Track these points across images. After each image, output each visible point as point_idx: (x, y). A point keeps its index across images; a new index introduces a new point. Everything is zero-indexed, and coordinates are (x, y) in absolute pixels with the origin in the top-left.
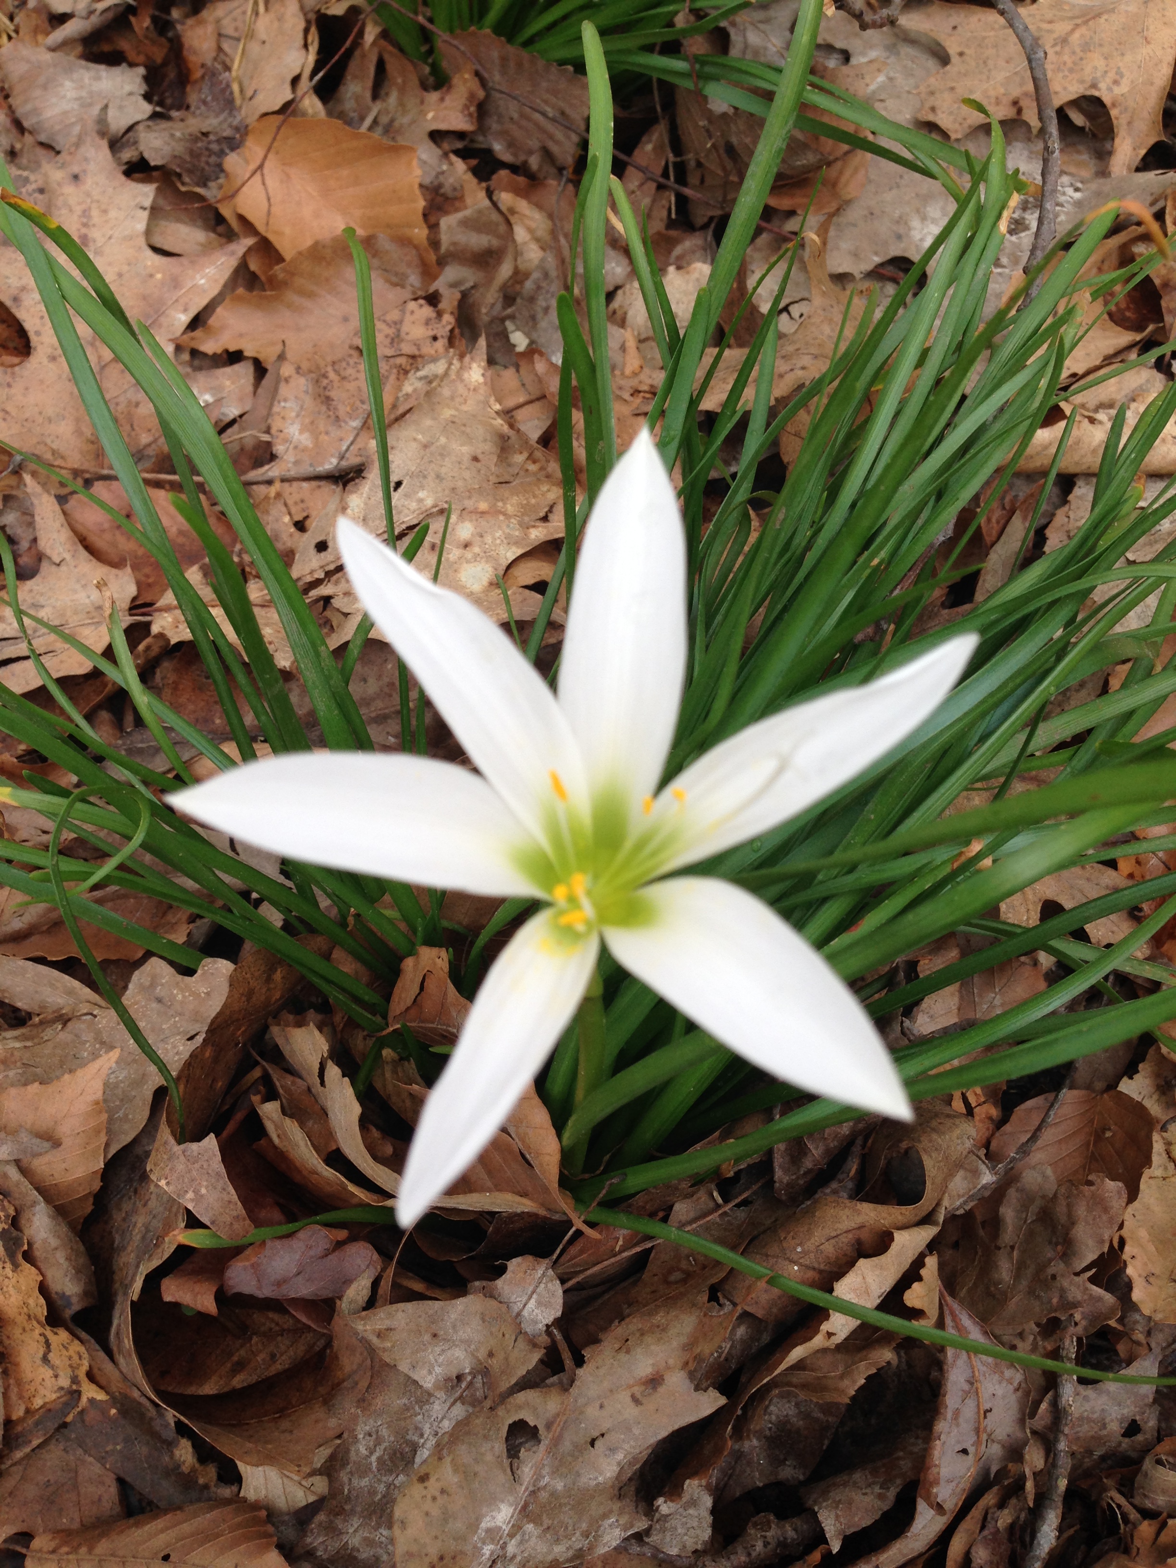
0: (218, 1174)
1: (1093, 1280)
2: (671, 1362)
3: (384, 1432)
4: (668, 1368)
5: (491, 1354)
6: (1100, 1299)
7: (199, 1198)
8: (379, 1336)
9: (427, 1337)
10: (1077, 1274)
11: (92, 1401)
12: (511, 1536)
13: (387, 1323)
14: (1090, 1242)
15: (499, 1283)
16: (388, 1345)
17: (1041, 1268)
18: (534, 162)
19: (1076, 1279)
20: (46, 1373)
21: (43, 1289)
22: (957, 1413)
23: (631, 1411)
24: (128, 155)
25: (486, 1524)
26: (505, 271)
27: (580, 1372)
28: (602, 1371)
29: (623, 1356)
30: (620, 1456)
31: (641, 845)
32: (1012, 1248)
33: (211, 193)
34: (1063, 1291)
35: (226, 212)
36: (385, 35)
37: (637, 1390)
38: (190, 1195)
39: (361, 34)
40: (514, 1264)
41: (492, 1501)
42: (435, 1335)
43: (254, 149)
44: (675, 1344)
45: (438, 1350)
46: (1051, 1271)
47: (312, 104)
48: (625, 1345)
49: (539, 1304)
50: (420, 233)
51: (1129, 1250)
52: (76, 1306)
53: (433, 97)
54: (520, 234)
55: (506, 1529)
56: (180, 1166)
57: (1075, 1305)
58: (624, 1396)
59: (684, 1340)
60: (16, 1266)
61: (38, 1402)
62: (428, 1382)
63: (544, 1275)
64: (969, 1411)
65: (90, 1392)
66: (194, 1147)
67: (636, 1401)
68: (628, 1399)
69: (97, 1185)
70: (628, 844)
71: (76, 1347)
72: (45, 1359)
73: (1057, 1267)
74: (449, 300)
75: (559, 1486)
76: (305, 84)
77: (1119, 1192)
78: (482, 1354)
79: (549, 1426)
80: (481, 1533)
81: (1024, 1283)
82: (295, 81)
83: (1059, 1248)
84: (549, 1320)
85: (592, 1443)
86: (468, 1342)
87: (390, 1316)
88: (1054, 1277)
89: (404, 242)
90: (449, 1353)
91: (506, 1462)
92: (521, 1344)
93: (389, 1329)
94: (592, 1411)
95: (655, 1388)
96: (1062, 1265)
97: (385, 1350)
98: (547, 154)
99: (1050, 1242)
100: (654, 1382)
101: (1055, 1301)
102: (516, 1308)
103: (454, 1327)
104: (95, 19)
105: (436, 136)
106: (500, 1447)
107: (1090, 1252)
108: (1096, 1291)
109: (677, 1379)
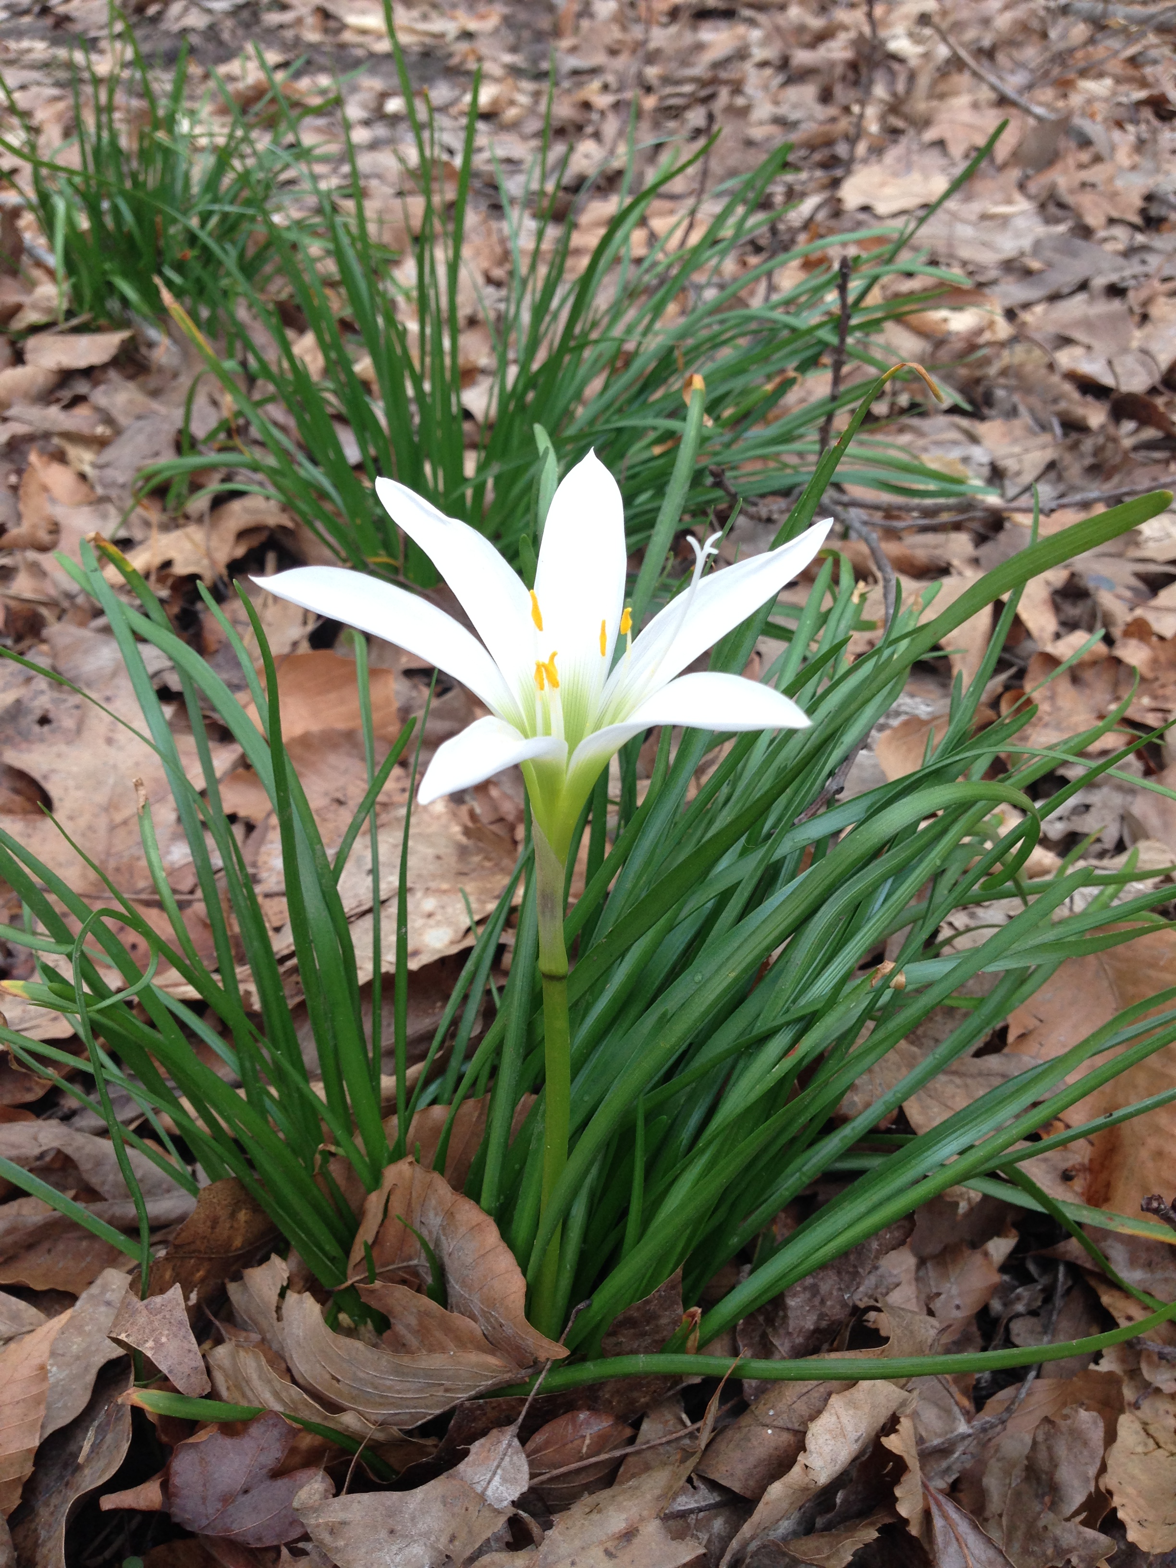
0: (180, 1323)
1: (1085, 1523)
2: (645, 1513)
4: (642, 1519)
5: (453, 1539)
6: (1094, 1541)
7: (159, 1346)
8: (332, 1532)
9: (383, 1534)
10: (1068, 1519)
13: (341, 1516)
14: (1076, 1483)
15: (461, 1466)
16: (341, 1543)
17: (1031, 1524)
19: (1068, 1524)
23: (605, 1565)
27: (549, 1533)
28: (572, 1532)
29: (595, 1516)
32: (1000, 1516)
34: (1056, 1539)
37: (609, 1545)
38: (150, 1344)
40: (475, 1447)
42: (392, 1532)
44: (649, 1496)
45: (394, 1548)
46: (1041, 1524)
48: (596, 1508)
49: (504, 1480)
51: (1116, 1501)
56: (142, 1319)
57: (1070, 1551)
58: (598, 1553)
59: (657, 1492)
63: (509, 1445)
66: (158, 1300)
67: (609, 1554)
68: (601, 1554)
73: (1047, 1518)
77: (1095, 1423)
78: (442, 1543)
81: (1017, 1546)
83: (1047, 1499)
84: (515, 1495)
86: (426, 1535)
87: (345, 1508)
88: (1045, 1528)
90: (406, 1551)
92: (486, 1513)
93: (343, 1523)
95: (629, 1541)
96: (1051, 1515)
97: (337, 1550)
99: (1037, 1496)
100: (629, 1535)
101: (1050, 1551)
102: (479, 1489)
103: (413, 1519)
107: (1077, 1497)
108: (1090, 1533)
109: (652, 1529)
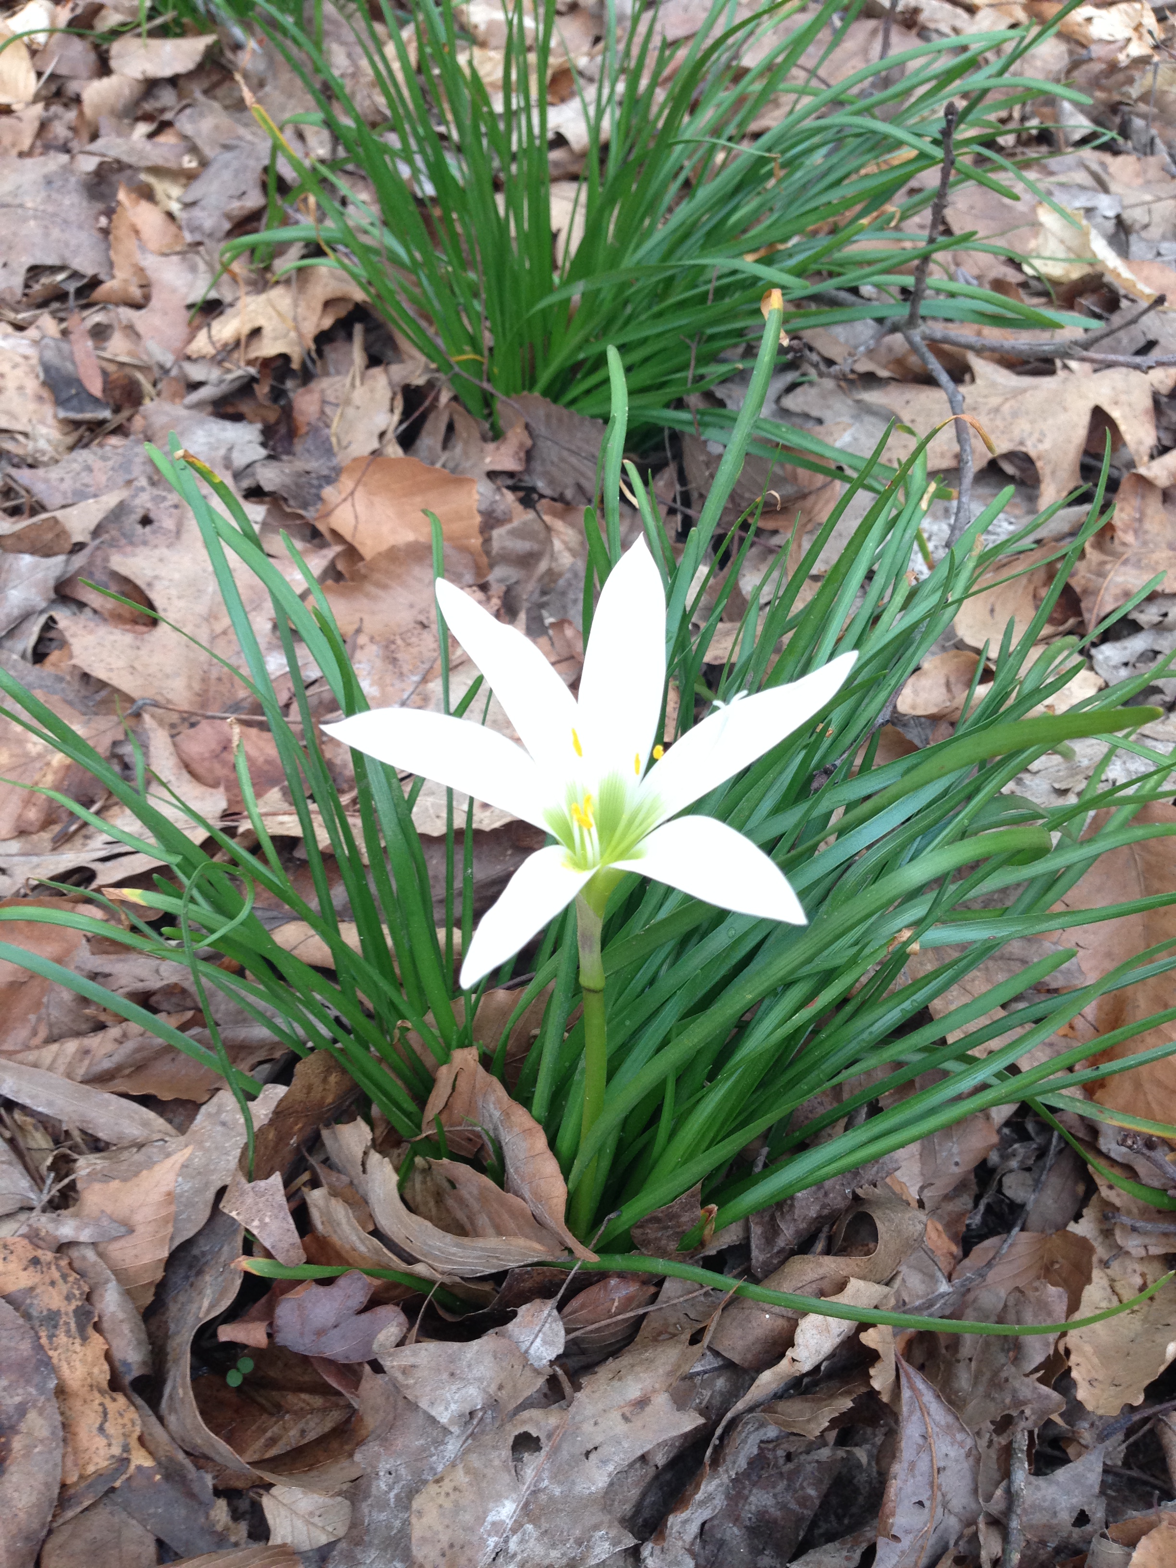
0: (280, 1206)
2: (657, 1386)
3: (403, 1471)
4: (654, 1391)
5: (501, 1387)
6: (1047, 1397)
7: (263, 1226)
8: (404, 1372)
9: (445, 1376)
10: (1027, 1375)
11: (139, 1468)
12: (514, 1531)
13: (411, 1361)
14: (1038, 1345)
15: (510, 1326)
16: (412, 1381)
17: (996, 1373)
18: (569, 494)
19: (1026, 1380)
20: (100, 1442)
21: (108, 1356)
22: (912, 1465)
23: (621, 1428)
24: (246, 483)
25: (491, 1518)
26: (543, 566)
27: (578, 1395)
28: (597, 1395)
29: (616, 1383)
30: (611, 1468)
32: (970, 1360)
33: (310, 514)
34: (1014, 1391)
35: (322, 527)
36: (455, 398)
37: (626, 1410)
38: (256, 1223)
39: (436, 399)
40: (522, 1310)
41: (498, 1498)
42: (452, 1374)
43: (347, 483)
44: (661, 1371)
45: (454, 1388)
46: (1003, 1375)
47: (394, 450)
48: (617, 1375)
49: (545, 1342)
50: (476, 542)
51: (1074, 1359)
52: (136, 1373)
53: (491, 446)
54: (557, 545)
55: (509, 1523)
56: (249, 1200)
58: (616, 1416)
59: (668, 1368)
60: (84, 1339)
61: (91, 1469)
63: (549, 1315)
64: (923, 1465)
65: (141, 1459)
66: (262, 1184)
67: (626, 1419)
68: (619, 1418)
69: (159, 1275)
71: (132, 1414)
72: (101, 1429)
73: (1009, 1371)
74: (497, 589)
75: (557, 1491)
76: (390, 435)
77: (1060, 1297)
78: (493, 1389)
79: (549, 1436)
80: (487, 1525)
82: (382, 435)
83: (1011, 1354)
84: (553, 1356)
85: (587, 1454)
86: (480, 1380)
87: (415, 1354)
88: (1007, 1380)
89: (464, 549)
90: (463, 1391)
91: (511, 1464)
92: (528, 1372)
93: (413, 1366)
94: (588, 1427)
95: (642, 1408)
97: (407, 1387)
98: (580, 488)
99: (1003, 1350)
100: (642, 1403)
101: (1008, 1401)
102: (523, 1348)
103: (469, 1366)
104: (224, 388)
105: (492, 475)
106: (506, 1452)
107: (1037, 1356)
108: (1044, 1389)
109: (661, 1400)
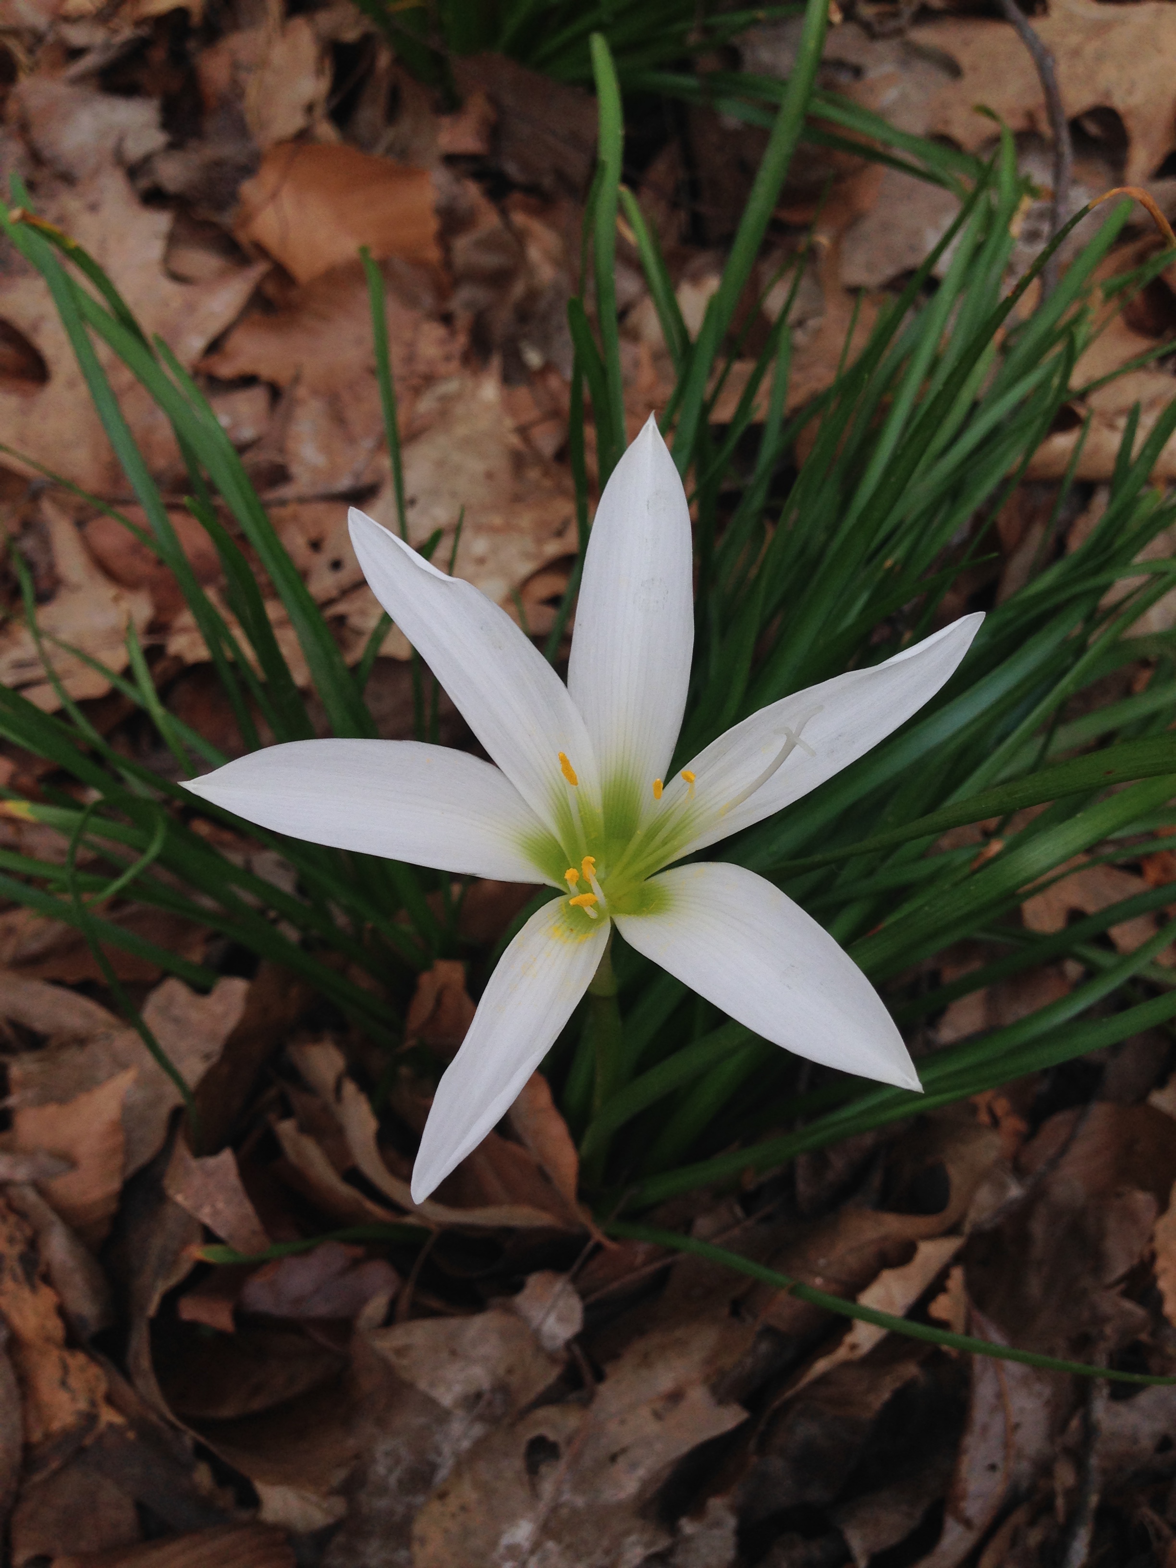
0: (235, 1187)
2: (692, 1376)
4: (690, 1382)
5: (510, 1370)
6: (1131, 1313)
8: (397, 1353)
9: (445, 1355)
10: (1107, 1288)
11: (111, 1426)
12: (532, 1552)
13: (405, 1341)
14: (1121, 1256)
15: (518, 1298)
16: (407, 1362)
17: (1071, 1283)
19: (1107, 1293)
20: (63, 1397)
21: (61, 1311)
22: (985, 1429)
23: (652, 1427)
24: (144, 183)
25: (506, 1540)
26: (518, 289)
27: (600, 1387)
28: (623, 1386)
29: (644, 1371)
30: (641, 1472)
31: (651, 834)
32: (1042, 1263)
33: (227, 219)
34: (1094, 1305)
35: (242, 237)
36: (398, 60)
37: (658, 1405)
40: (534, 1281)
41: (512, 1518)
42: (453, 1353)
43: (269, 176)
44: (696, 1358)
45: (456, 1367)
46: (1081, 1285)
49: (559, 1318)
50: (433, 254)
51: (1161, 1264)
52: (93, 1327)
55: (526, 1545)
57: (1105, 1320)
58: (645, 1412)
59: (705, 1353)
60: (34, 1289)
61: (56, 1426)
62: (446, 1398)
63: (563, 1291)
64: (997, 1427)
65: (109, 1416)
67: (658, 1416)
68: (650, 1415)
69: (113, 1207)
70: (640, 833)
71: (94, 1370)
72: (63, 1382)
73: (1087, 1281)
76: (320, 111)
77: (1148, 1201)
78: (501, 1371)
79: (569, 1441)
81: (1054, 1299)
82: (310, 108)
83: (1089, 1262)
84: (569, 1335)
85: (613, 1458)
86: (486, 1359)
87: (409, 1333)
89: (418, 263)
90: (467, 1371)
91: (526, 1477)
92: (541, 1357)
93: (408, 1347)
94: (613, 1427)
95: (676, 1403)
96: (1091, 1279)
97: (403, 1368)
99: (1080, 1257)
100: (675, 1397)
101: (1085, 1316)
102: (534, 1326)
103: (473, 1344)
104: (111, 54)
105: (451, 160)
106: (519, 1463)
107: (1120, 1267)
108: (1128, 1305)
109: (698, 1395)
